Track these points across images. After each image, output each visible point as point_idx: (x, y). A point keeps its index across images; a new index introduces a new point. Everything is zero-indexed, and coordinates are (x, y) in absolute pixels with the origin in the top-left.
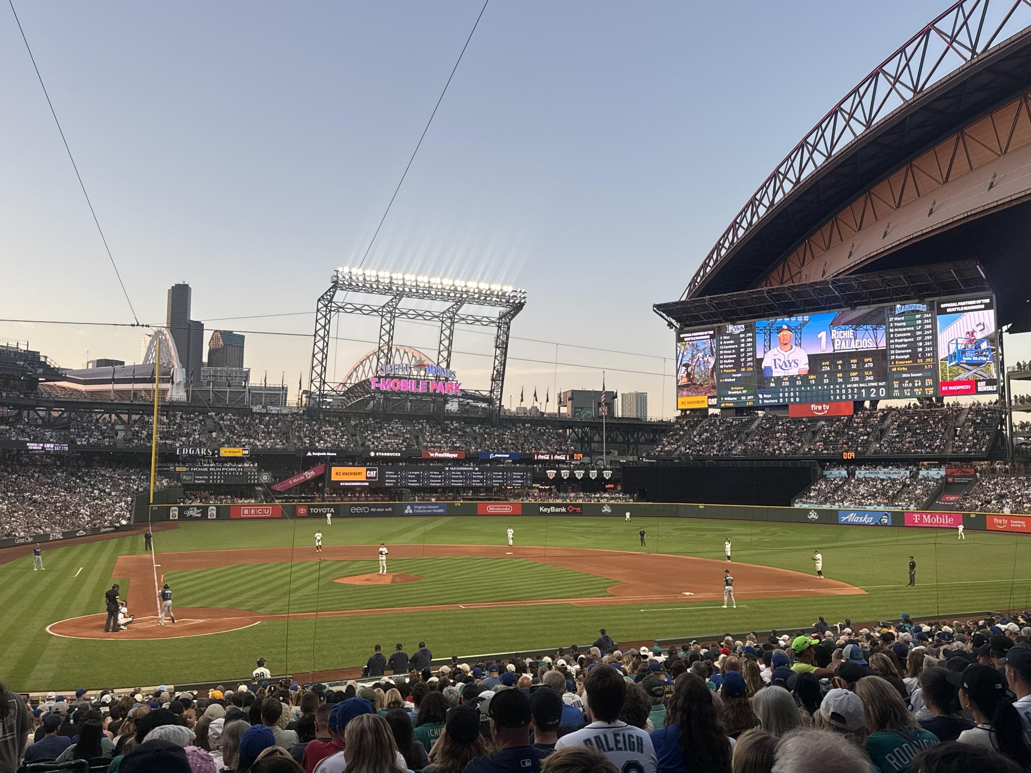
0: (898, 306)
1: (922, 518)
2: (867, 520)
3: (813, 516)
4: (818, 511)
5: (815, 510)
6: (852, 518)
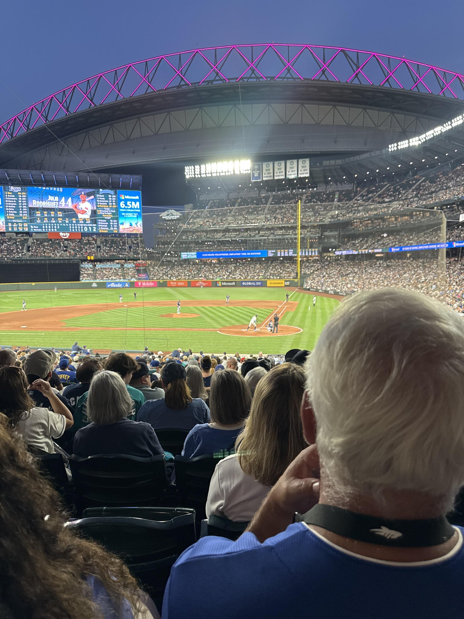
0: (101, 190)
1: (142, 283)
2: (119, 285)
3: (94, 285)
4: (97, 283)
5: (95, 283)
6: (113, 285)
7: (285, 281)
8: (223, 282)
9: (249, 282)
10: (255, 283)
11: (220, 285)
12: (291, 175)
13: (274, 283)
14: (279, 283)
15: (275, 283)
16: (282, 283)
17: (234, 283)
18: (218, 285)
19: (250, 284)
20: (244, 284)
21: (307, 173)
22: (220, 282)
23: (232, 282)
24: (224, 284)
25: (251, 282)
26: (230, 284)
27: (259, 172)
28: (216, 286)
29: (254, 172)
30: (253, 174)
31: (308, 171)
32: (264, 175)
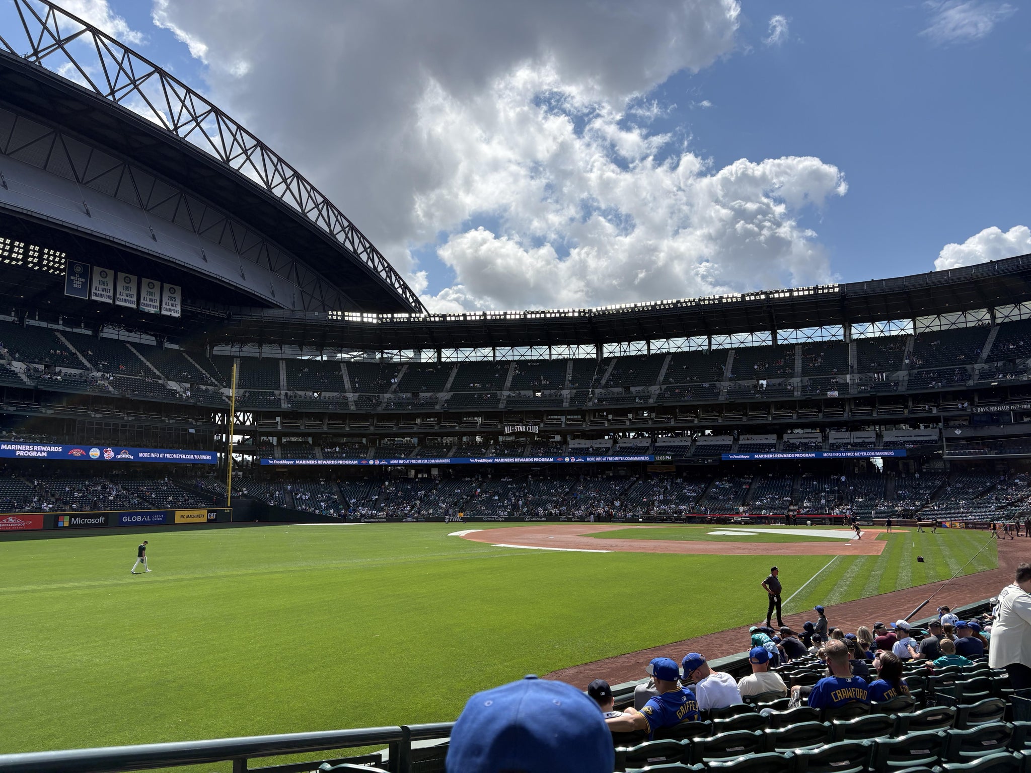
7: (209, 512)
8: (75, 516)
9: (137, 514)
10: (150, 518)
11: (66, 524)
12: (149, 306)
13: (188, 517)
14: (198, 516)
15: (191, 517)
16: (202, 516)
17: (102, 519)
18: (60, 524)
19: (139, 518)
20: (125, 519)
21: (176, 312)
22: (67, 518)
23: (98, 516)
24: (78, 521)
25: (142, 515)
26: (93, 521)
27: (84, 280)
28: (56, 527)
29: (72, 278)
30: (71, 282)
31: (179, 308)
32: (93, 290)
